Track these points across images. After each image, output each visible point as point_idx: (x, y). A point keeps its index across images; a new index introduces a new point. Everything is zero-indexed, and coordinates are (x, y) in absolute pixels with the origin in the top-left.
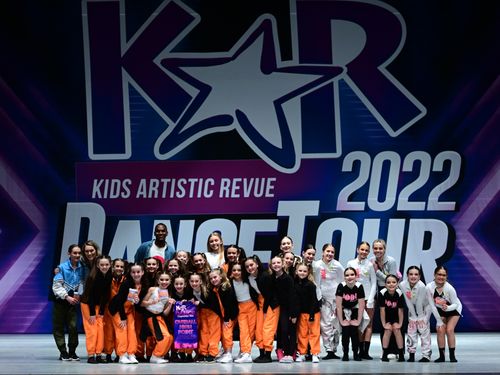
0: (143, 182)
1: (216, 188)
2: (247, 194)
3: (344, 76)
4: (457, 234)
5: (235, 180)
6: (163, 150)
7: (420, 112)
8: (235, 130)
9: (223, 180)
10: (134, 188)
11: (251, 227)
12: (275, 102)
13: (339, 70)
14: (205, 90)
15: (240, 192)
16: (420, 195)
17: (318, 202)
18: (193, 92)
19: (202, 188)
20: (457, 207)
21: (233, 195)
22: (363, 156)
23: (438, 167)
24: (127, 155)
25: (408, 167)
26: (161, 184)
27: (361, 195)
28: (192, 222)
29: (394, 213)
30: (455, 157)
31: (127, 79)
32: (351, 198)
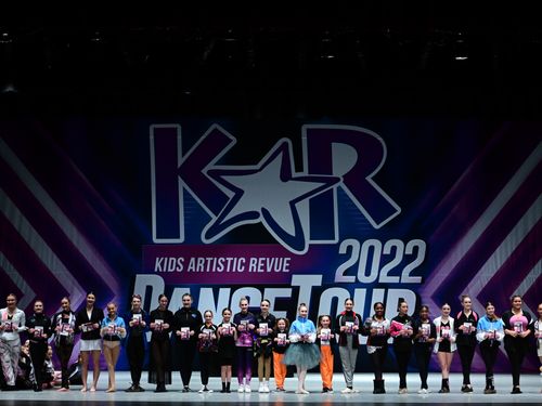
0: (193, 259)
1: (246, 265)
2: (269, 270)
3: (341, 184)
4: (423, 300)
5: (261, 259)
6: (207, 237)
7: (395, 211)
8: (261, 223)
9: (252, 259)
10: (186, 264)
11: (272, 294)
12: (291, 203)
13: (338, 180)
14: (239, 193)
15: (264, 268)
16: (396, 272)
17: (321, 276)
18: (231, 194)
19: (236, 265)
20: (423, 280)
21: (259, 270)
22: (355, 243)
23: (409, 251)
24: (181, 240)
25: (387, 251)
26: (206, 262)
27: (352, 271)
28: (229, 290)
29: (377, 284)
30: (421, 244)
31: (182, 184)
32: (345, 273)
